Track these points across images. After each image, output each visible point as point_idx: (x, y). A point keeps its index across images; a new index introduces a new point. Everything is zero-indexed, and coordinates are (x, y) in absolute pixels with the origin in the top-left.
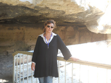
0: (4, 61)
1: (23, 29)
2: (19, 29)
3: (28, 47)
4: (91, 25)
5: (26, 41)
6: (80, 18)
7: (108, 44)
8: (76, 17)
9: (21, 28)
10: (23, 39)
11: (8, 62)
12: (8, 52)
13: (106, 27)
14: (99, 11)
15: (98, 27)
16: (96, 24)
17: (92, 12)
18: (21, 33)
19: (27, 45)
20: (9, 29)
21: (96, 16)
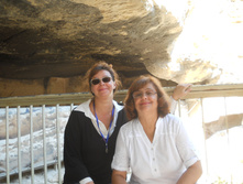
4: (156, 60)
6: (134, 36)
7: (189, 108)
8: (125, 34)
13: (186, 65)
14: (173, 22)
15: (169, 64)
16: (165, 58)
17: (158, 21)
21: (166, 36)
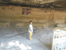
0: (41, 32)
1: (53, 12)
2: (50, 12)
3: (56, 24)
5: (54, 20)
9: (52, 11)
10: (53, 18)
11: (44, 33)
12: (43, 27)
18: (51, 15)
19: (55, 23)
20: (45, 12)
